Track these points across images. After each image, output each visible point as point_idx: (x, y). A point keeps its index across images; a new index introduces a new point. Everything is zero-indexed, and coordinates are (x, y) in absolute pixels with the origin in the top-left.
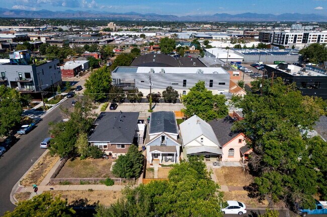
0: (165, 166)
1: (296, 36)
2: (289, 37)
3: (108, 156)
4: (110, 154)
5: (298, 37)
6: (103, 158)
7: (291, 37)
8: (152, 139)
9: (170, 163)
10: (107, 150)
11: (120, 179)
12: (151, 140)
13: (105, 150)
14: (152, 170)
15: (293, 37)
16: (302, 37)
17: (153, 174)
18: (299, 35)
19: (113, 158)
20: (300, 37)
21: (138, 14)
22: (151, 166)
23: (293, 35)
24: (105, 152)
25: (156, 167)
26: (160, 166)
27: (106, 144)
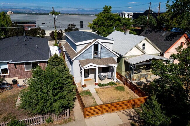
0: (103, 85)
1: (129, 14)
2: (126, 15)
3: (11, 85)
4: (15, 82)
5: (130, 15)
6: (3, 89)
7: (127, 15)
8: (80, 51)
9: (106, 81)
10: (9, 76)
11: (40, 116)
12: (78, 53)
13: (4, 77)
14: (88, 93)
15: (128, 15)
16: (132, 15)
17: (93, 98)
18: (131, 14)
19: (20, 86)
20: (131, 15)
21: (29, 9)
22: (85, 89)
23: (127, 14)
24: (5, 79)
25: (92, 88)
26: (97, 87)
27: (6, 67)
